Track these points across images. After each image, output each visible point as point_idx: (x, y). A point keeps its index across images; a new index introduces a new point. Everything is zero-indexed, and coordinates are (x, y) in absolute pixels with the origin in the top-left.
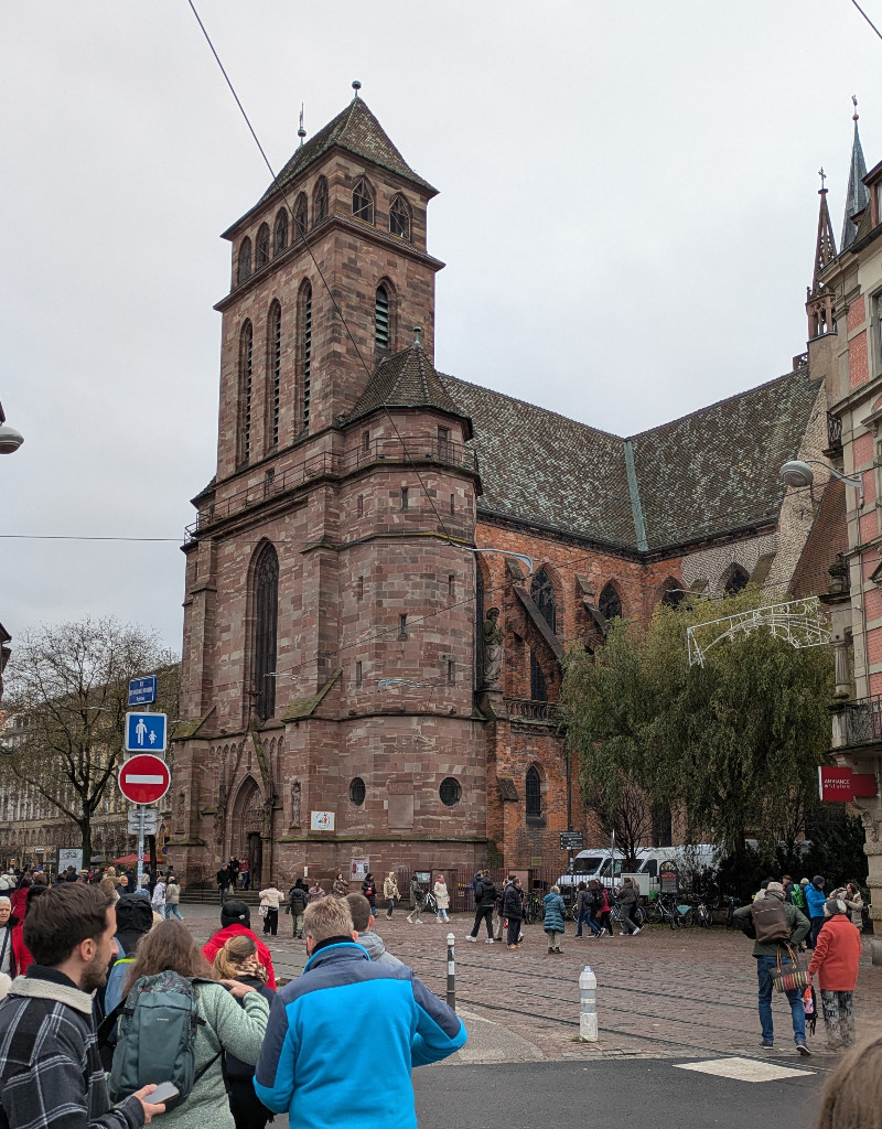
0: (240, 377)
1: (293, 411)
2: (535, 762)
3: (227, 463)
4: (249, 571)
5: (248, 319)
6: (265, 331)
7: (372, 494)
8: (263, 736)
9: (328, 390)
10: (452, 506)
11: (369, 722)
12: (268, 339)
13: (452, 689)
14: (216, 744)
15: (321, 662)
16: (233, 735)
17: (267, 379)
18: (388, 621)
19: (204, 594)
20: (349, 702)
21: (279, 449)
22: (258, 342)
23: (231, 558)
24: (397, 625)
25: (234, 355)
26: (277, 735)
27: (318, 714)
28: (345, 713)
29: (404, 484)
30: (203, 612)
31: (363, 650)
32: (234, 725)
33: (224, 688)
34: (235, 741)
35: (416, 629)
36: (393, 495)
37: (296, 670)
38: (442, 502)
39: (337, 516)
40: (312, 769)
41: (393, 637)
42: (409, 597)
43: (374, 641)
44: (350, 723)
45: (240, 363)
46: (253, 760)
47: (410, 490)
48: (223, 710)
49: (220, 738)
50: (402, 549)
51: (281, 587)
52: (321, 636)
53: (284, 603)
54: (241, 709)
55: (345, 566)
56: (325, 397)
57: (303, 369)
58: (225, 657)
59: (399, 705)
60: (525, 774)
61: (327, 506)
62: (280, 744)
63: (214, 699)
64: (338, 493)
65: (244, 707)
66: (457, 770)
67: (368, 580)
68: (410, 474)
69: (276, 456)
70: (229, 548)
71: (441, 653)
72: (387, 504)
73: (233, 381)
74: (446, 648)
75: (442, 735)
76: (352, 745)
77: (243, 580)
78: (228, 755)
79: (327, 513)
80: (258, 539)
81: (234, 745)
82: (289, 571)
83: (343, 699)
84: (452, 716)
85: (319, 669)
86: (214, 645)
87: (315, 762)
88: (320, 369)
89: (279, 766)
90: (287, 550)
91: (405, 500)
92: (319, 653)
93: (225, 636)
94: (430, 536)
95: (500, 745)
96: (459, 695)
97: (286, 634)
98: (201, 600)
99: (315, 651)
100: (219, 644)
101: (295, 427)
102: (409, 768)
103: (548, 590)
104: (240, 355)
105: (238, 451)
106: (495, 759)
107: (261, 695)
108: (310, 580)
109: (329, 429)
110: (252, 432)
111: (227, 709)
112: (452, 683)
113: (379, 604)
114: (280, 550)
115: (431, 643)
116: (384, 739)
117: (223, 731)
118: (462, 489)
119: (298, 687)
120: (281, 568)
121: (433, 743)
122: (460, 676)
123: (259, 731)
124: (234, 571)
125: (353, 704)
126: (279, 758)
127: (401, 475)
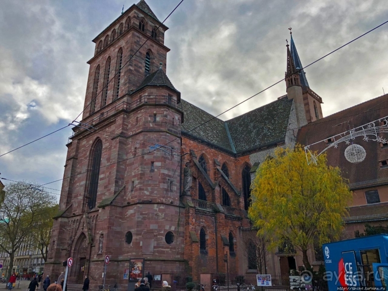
0: (94, 84)
1: (112, 92)
2: (203, 226)
3: (87, 113)
4: (91, 150)
5: (99, 65)
6: (105, 67)
7: (142, 116)
8: (90, 215)
9: (127, 82)
10: (173, 122)
11: (135, 207)
12: (105, 70)
13: (172, 193)
14: (71, 219)
15: (116, 182)
16: (78, 216)
17: (104, 83)
18: (146, 164)
19: (72, 160)
20: (127, 199)
21: (106, 105)
22: (102, 71)
23: (84, 146)
24: (150, 166)
25: (93, 77)
26: (95, 214)
27: (114, 204)
28: (125, 203)
29: (155, 112)
30: (71, 167)
31: (135, 176)
32: (78, 212)
33: (76, 196)
34: (78, 218)
35: (158, 168)
36: (150, 116)
37: (106, 187)
38: (170, 120)
39: (127, 126)
40: (109, 227)
41: (148, 171)
42: (155, 155)
43: (140, 172)
44: (128, 207)
45: (95, 79)
46: (85, 225)
47: (157, 115)
48: (75, 205)
49: (73, 217)
50: (153, 136)
51: (103, 155)
52: (117, 171)
53: (103, 161)
54: (82, 205)
55: (129, 144)
56: (125, 84)
57: (118, 77)
58: (78, 184)
59: (149, 199)
60: (199, 231)
61: (123, 121)
62: (97, 218)
63: (72, 201)
64: (128, 117)
65: (83, 204)
66: (173, 228)
67: (139, 148)
68: (157, 109)
69: (105, 108)
70: (84, 142)
71: (168, 178)
72: (148, 119)
73: (92, 85)
74: (169, 176)
75: (167, 212)
76: (127, 217)
77: (88, 154)
78: (75, 224)
79: (123, 124)
80: (95, 138)
81: (78, 219)
82: (106, 148)
83: (125, 198)
84: (171, 204)
85: (115, 185)
86: (74, 180)
87: (111, 224)
88: (124, 75)
89: (95, 227)
90: (106, 140)
91: (155, 119)
92: (116, 178)
93: (79, 176)
94: (164, 132)
95: (191, 217)
96: (174, 196)
97: (103, 173)
98: (71, 162)
99: (115, 177)
100: (76, 179)
101: (113, 96)
102: (152, 226)
103: (204, 163)
104: (95, 77)
105: (91, 109)
106: (189, 224)
107: (91, 198)
108: (114, 149)
109: (126, 95)
110: (97, 101)
111: (77, 205)
112: (171, 191)
113: (143, 157)
114: (104, 141)
115: (164, 174)
116: (142, 214)
117: (74, 214)
118: (177, 117)
119: (106, 193)
120: (103, 147)
121: (163, 216)
122: (175, 188)
123: (88, 213)
124: (85, 151)
125: (129, 199)
126: (96, 224)
127: (154, 109)
